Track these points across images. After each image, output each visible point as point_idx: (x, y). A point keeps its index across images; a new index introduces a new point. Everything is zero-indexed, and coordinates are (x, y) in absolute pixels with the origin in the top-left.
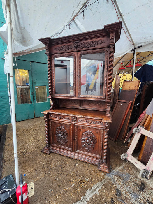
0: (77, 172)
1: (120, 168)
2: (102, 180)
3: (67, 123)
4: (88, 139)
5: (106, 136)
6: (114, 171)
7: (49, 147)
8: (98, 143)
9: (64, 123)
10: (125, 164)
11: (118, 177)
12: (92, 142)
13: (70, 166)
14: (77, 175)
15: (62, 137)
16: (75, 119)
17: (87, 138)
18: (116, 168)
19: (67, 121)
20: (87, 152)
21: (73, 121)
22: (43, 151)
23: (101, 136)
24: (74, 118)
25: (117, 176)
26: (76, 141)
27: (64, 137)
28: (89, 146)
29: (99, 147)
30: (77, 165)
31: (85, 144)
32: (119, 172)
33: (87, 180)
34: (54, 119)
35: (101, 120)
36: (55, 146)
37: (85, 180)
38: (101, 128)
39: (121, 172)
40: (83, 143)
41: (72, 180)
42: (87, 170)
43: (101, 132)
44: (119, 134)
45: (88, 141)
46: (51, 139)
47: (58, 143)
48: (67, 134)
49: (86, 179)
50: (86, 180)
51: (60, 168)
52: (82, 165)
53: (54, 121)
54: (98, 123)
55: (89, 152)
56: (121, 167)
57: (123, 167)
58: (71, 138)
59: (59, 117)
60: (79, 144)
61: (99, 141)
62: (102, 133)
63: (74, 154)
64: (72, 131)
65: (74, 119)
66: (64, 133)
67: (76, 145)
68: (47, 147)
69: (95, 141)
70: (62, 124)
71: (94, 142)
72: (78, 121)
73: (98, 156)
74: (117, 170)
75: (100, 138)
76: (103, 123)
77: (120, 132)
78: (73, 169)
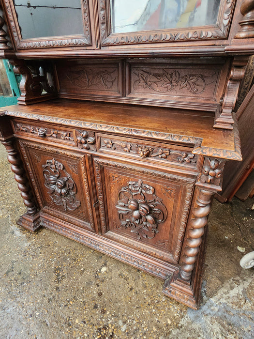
0: (100, 294)
1: (233, 293)
2: (170, 333)
3: (69, 153)
4: (137, 209)
5: (203, 211)
6: (212, 300)
7: (34, 214)
8: (169, 221)
9: (59, 151)
10: (250, 280)
11: (223, 326)
12: (149, 218)
13: (83, 271)
14: (96, 307)
15: (61, 194)
16: (91, 140)
17: (132, 204)
18: (221, 292)
19: (66, 146)
20: (136, 239)
21: (85, 146)
22: (21, 224)
23: (183, 203)
24: (84, 134)
25: (220, 319)
26: (101, 208)
27: (67, 194)
28: (140, 226)
29: (171, 235)
30: (104, 269)
31: (129, 218)
32: (228, 309)
33: (124, 328)
34: (28, 138)
35: (192, 146)
36: (51, 212)
37: (117, 327)
38: (185, 179)
39: (236, 308)
40: (121, 217)
41: (77, 321)
42: (131, 289)
43: (185, 191)
44: (241, 184)
45: (136, 213)
46: (38, 195)
47: (55, 207)
48: (74, 186)
49: (120, 323)
50: (120, 327)
51: (54, 276)
52: (119, 272)
53: (31, 144)
54: (176, 158)
55: (140, 240)
56: (237, 290)
57: (244, 292)
58: (88, 198)
59: (40, 131)
60: (113, 216)
61: (173, 218)
62: (189, 194)
63: (98, 238)
64: (87, 179)
65: (86, 137)
66: (67, 184)
67: (102, 218)
68: (30, 215)
69: (161, 216)
70: (56, 155)
71: (155, 219)
72: (100, 146)
73: (168, 256)
74: (223, 301)
75: (178, 210)
76: (199, 160)
77: (245, 178)
78: (89, 283)
